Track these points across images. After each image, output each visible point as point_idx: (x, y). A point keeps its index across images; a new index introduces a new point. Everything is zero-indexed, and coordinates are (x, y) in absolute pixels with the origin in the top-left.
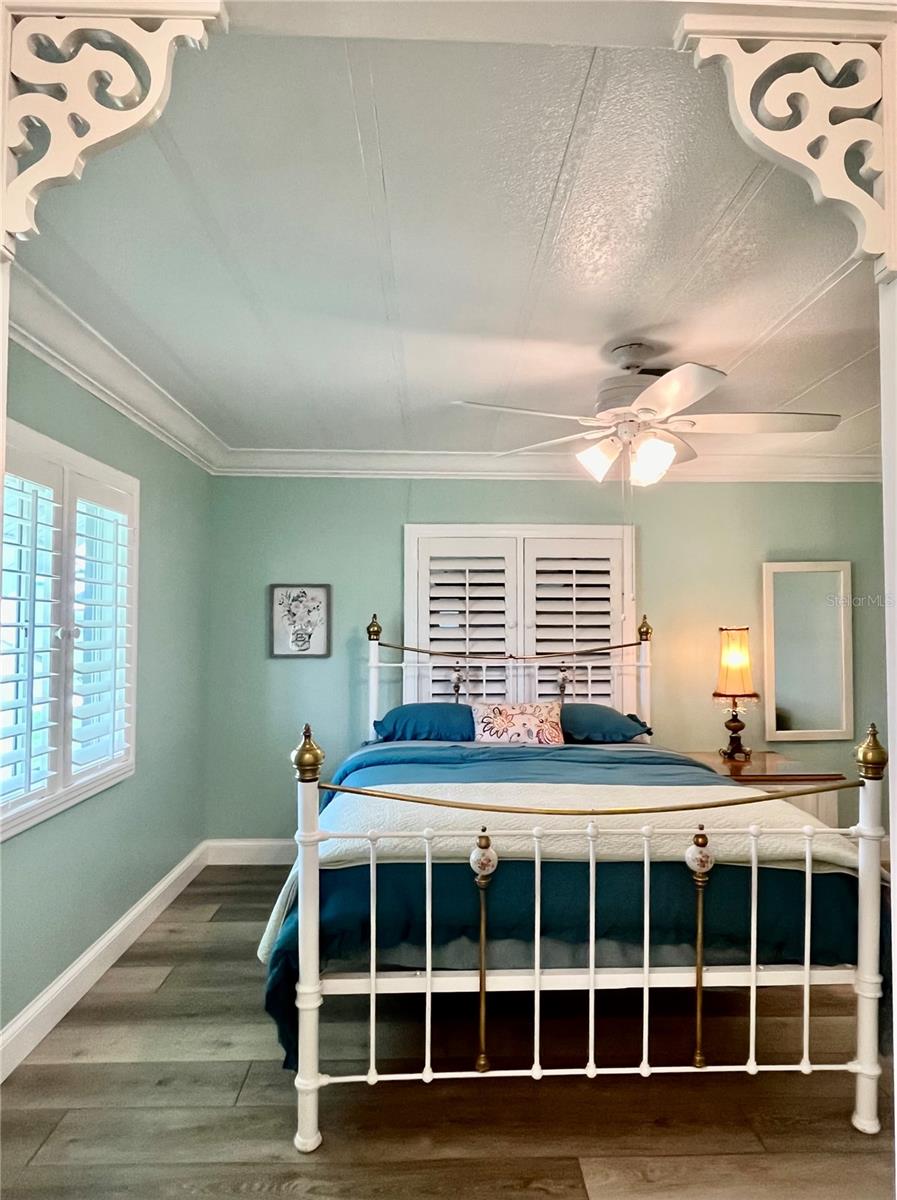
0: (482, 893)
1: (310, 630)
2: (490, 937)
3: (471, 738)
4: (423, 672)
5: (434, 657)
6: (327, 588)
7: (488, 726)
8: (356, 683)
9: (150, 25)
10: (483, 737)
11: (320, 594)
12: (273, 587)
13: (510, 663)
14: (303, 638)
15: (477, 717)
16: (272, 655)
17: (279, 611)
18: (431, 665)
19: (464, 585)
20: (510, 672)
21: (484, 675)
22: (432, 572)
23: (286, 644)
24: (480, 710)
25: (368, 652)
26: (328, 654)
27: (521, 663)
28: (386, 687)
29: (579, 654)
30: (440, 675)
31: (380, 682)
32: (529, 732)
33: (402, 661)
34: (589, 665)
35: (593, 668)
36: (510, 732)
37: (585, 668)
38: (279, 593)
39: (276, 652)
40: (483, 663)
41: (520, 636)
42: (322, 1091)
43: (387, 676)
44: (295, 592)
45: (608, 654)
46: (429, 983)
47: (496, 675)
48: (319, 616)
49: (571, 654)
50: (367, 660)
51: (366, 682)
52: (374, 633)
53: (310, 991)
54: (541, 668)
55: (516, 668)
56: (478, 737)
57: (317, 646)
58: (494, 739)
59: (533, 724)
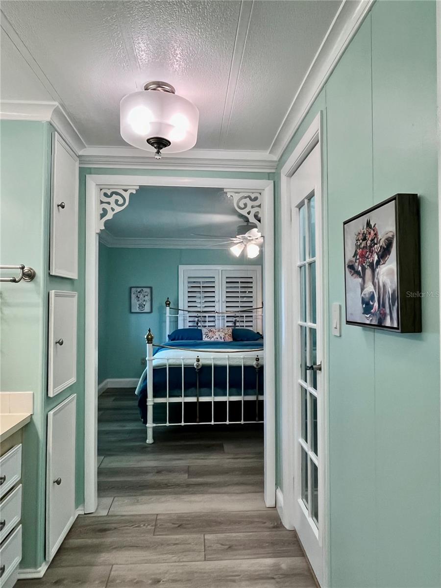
0: (198, 375)
1: (144, 303)
2: (200, 387)
3: (202, 339)
4: (185, 318)
5: (190, 313)
6: (151, 288)
7: (207, 336)
8: (162, 321)
9: (126, 190)
10: (205, 339)
11: (148, 290)
12: (131, 288)
13: (216, 315)
14: (142, 306)
15: (203, 333)
16: (131, 312)
17: (133, 296)
18: (188, 315)
19: (200, 287)
20: (216, 318)
21: (207, 319)
22: (189, 282)
23: (136, 309)
24: (204, 331)
25: (166, 311)
26: (151, 312)
27: (220, 315)
28: (172, 323)
29: (241, 311)
30: (192, 319)
31: (170, 322)
32: (221, 337)
33: (178, 314)
34: (244, 315)
35: (246, 316)
36: (214, 337)
37: (243, 316)
38: (133, 290)
39: (132, 311)
40: (207, 315)
41: (220, 305)
42: (154, 428)
43: (172, 320)
44: (139, 290)
45: (252, 311)
46: (182, 400)
47: (212, 319)
48: (148, 298)
49: (238, 312)
50: (166, 314)
51: (165, 322)
52: (168, 304)
53: (151, 401)
54: (227, 316)
55: (219, 316)
56: (203, 339)
57: (147, 309)
58: (209, 340)
59: (222, 335)
